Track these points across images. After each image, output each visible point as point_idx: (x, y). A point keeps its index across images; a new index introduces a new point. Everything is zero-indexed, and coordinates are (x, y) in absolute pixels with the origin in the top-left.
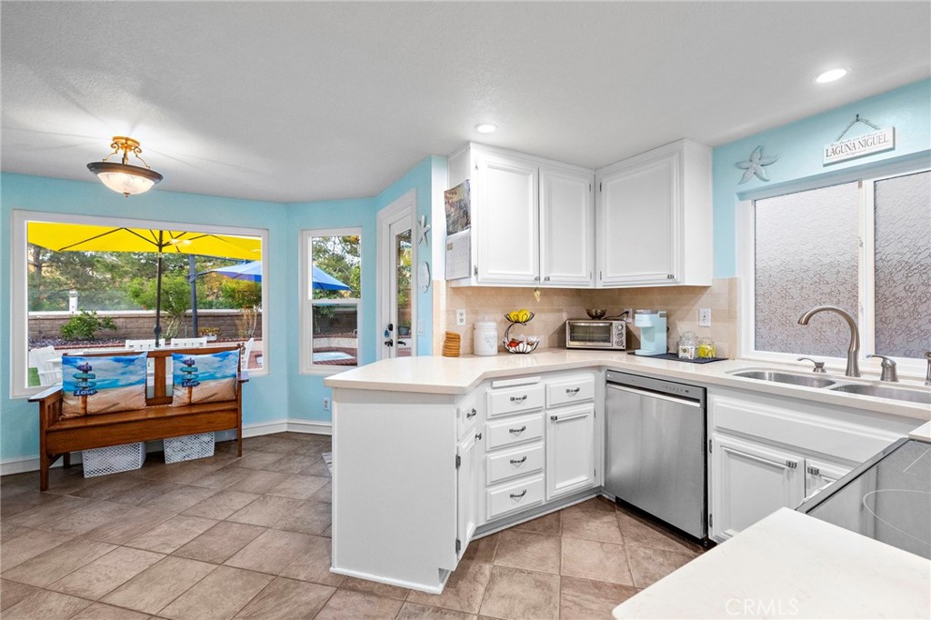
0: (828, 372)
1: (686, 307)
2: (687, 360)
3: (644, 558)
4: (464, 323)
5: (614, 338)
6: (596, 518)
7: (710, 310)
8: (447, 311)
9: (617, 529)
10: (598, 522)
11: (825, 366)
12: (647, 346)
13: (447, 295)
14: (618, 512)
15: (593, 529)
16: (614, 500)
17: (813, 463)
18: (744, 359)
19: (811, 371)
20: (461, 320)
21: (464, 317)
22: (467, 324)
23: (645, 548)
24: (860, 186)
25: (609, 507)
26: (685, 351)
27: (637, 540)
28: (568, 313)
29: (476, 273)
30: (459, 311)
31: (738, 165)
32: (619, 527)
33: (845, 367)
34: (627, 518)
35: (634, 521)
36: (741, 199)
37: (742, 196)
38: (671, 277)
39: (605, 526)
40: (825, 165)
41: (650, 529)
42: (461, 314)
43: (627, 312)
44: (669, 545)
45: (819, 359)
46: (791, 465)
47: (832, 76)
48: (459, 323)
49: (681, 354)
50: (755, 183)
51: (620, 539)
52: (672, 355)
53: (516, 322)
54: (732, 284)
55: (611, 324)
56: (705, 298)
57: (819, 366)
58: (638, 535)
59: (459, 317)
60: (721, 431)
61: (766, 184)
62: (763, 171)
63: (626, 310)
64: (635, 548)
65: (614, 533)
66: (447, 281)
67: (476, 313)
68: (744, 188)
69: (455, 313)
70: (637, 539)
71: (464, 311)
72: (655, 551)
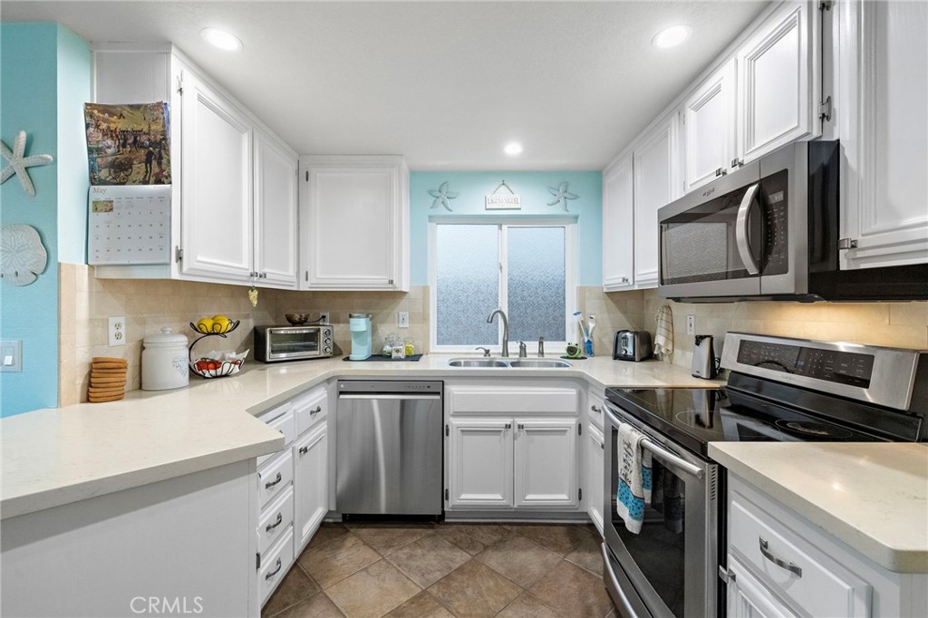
0: (492, 356)
1: (386, 311)
2: (399, 359)
3: (408, 559)
4: (123, 341)
5: (322, 345)
6: (339, 548)
7: (407, 313)
8: (91, 321)
9: (366, 547)
10: (343, 550)
11: (491, 352)
12: (360, 350)
13: (90, 292)
14: (352, 530)
15: (346, 561)
16: (341, 520)
17: (520, 421)
18: (434, 353)
19: (482, 356)
20: (118, 336)
21: (122, 330)
22: (127, 341)
23: (401, 549)
24: (500, 228)
25: (340, 530)
26: (398, 351)
27: (390, 547)
28: (255, 319)
29: (180, 258)
30: (113, 321)
31: (430, 192)
32: (365, 544)
33: (501, 351)
34: (364, 531)
35: (373, 531)
36: (430, 221)
37: (431, 218)
38: (391, 282)
39: (353, 552)
40: (487, 209)
41: (391, 530)
42: (118, 326)
43: (324, 317)
44: (414, 534)
45: (487, 347)
46: (508, 426)
47: (513, 149)
48: (113, 341)
49: (394, 355)
50: (441, 211)
51: (376, 555)
52: (379, 356)
53: (209, 334)
54: (425, 290)
55: (319, 330)
56: (404, 302)
57: (487, 352)
58: (386, 542)
59: (113, 331)
60: (457, 415)
61: (449, 213)
62: (448, 201)
63: (322, 314)
64: (394, 555)
65: (367, 553)
66: (91, 267)
67: (142, 322)
68: (433, 212)
69: (105, 324)
70: (388, 545)
71: (122, 320)
72: (409, 546)
